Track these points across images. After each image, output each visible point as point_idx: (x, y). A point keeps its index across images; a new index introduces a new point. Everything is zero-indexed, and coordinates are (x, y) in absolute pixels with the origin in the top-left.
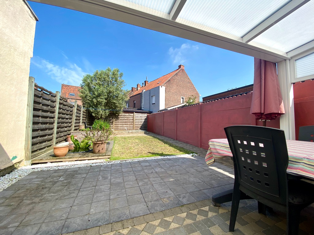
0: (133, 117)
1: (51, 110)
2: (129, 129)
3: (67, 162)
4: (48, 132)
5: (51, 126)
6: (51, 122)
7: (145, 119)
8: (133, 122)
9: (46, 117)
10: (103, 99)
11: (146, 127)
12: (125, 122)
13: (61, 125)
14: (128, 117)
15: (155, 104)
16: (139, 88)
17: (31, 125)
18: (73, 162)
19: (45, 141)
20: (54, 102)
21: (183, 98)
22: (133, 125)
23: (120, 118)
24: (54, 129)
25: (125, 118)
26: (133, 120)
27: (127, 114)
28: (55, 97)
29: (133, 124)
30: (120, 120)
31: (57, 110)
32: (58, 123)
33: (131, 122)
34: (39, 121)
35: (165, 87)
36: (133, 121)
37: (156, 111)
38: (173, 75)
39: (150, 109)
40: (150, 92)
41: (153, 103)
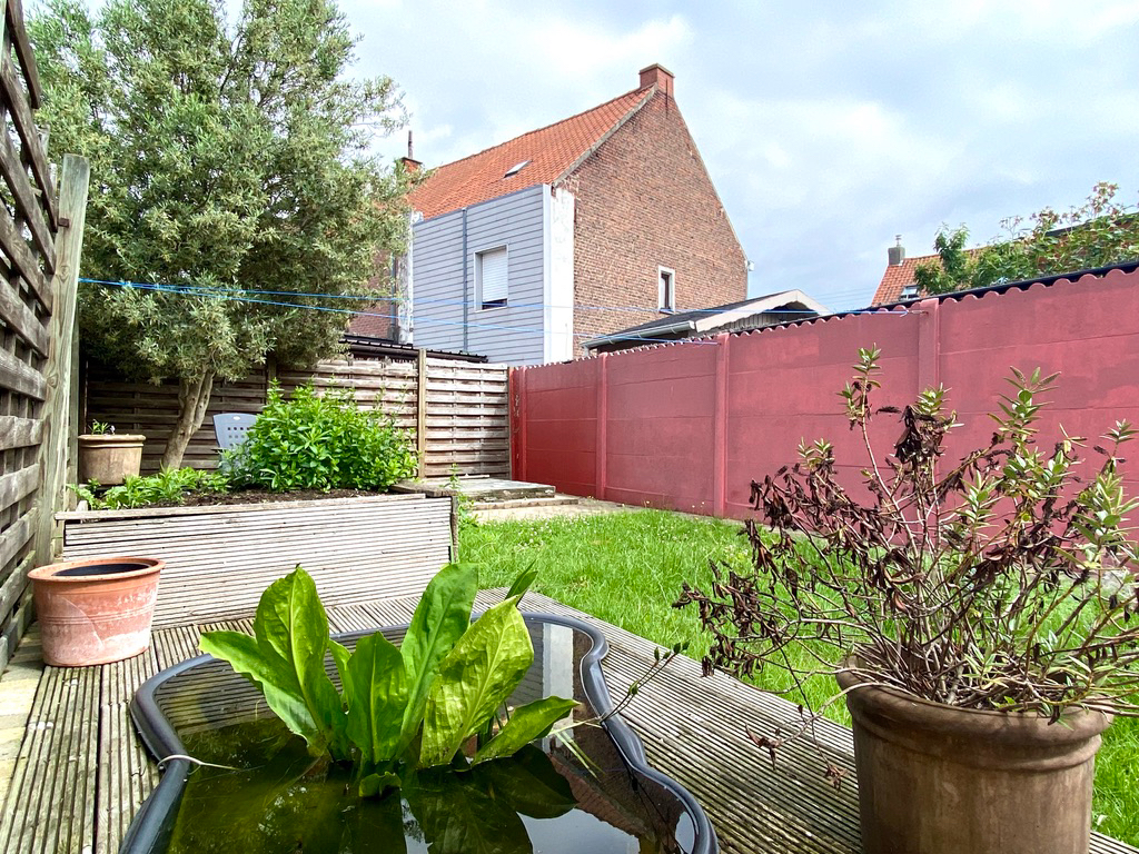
0: (411, 384)
7: (493, 400)
11: (499, 456)
21: (666, 277)
33: (401, 422)
35: (572, 197)
37: (515, 351)
38: (618, 126)
39: (466, 340)
40: (466, 224)
41: (486, 300)
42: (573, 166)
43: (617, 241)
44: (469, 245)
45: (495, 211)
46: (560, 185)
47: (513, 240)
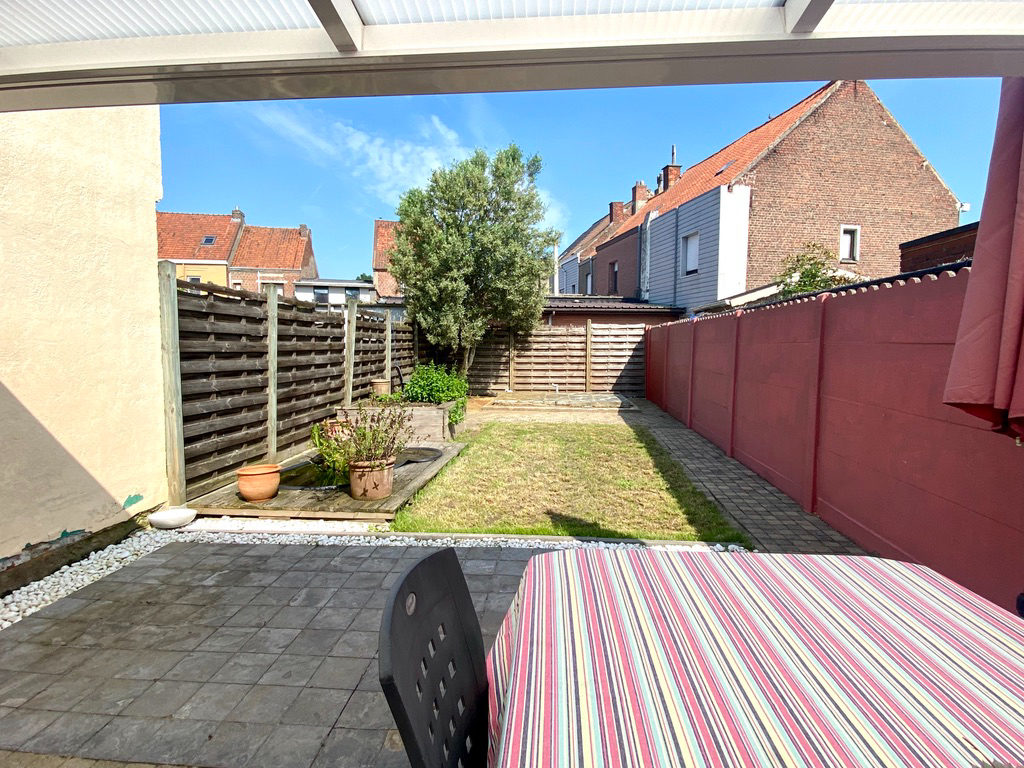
0: (583, 339)
1: (249, 350)
2: (568, 387)
3: (269, 521)
4: (245, 418)
5: (255, 398)
6: (253, 384)
7: (634, 346)
8: (582, 360)
9: (237, 373)
10: (456, 280)
11: (638, 381)
12: (551, 360)
13: (295, 390)
14: (564, 339)
15: (695, 271)
16: (640, 204)
17: (177, 403)
18: (283, 522)
19: (239, 446)
20: (261, 321)
21: (852, 233)
22: (582, 374)
23: (535, 346)
24: (268, 407)
25: (554, 346)
26: (583, 353)
28: (264, 304)
29: (583, 367)
30: (536, 353)
31: (272, 344)
32: (280, 385)
33: (577, 360)
34: (207, 390)
35: (748, 189)
36: (585, 356)
37: (701, 304)
38: (798, 123)
39: (675, 297)
40: (677, 217)
41: (690, 268)
42: (750, 166)
43: (795, 212)
44: (679, 232)
45: (693, 207)
46: (737, 183)
47: (702, 227)
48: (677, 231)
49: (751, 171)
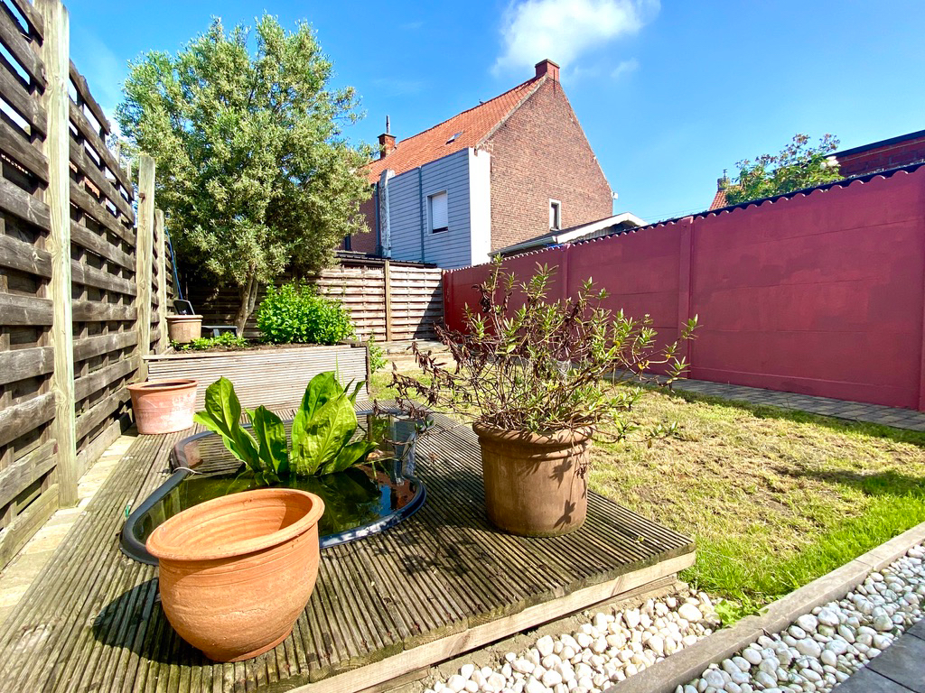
0: (380, 283)
4: (7, 363)
6: (18, 263)
7: (432, 292)
14: (360, 282)
15: (444, 229)
21: (555, 206)
23: (325, 290)
24: (53, 338)
27: (356, 272)
35: (488, 155)
37: (453, 260)
38: (520, 104)
39: (423, 254)
40: (421, 177)
41: (436, 227)
42: (489, 134)
43: (521, 183)
44: (423, 191)
45: (439, 167)
46: (480, 147)
47: (450, 186)
48: (421, 190)
49: (490, 139)
